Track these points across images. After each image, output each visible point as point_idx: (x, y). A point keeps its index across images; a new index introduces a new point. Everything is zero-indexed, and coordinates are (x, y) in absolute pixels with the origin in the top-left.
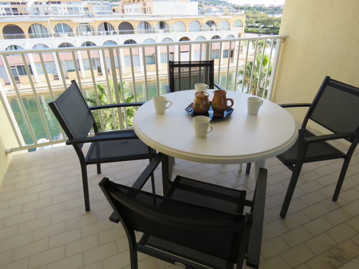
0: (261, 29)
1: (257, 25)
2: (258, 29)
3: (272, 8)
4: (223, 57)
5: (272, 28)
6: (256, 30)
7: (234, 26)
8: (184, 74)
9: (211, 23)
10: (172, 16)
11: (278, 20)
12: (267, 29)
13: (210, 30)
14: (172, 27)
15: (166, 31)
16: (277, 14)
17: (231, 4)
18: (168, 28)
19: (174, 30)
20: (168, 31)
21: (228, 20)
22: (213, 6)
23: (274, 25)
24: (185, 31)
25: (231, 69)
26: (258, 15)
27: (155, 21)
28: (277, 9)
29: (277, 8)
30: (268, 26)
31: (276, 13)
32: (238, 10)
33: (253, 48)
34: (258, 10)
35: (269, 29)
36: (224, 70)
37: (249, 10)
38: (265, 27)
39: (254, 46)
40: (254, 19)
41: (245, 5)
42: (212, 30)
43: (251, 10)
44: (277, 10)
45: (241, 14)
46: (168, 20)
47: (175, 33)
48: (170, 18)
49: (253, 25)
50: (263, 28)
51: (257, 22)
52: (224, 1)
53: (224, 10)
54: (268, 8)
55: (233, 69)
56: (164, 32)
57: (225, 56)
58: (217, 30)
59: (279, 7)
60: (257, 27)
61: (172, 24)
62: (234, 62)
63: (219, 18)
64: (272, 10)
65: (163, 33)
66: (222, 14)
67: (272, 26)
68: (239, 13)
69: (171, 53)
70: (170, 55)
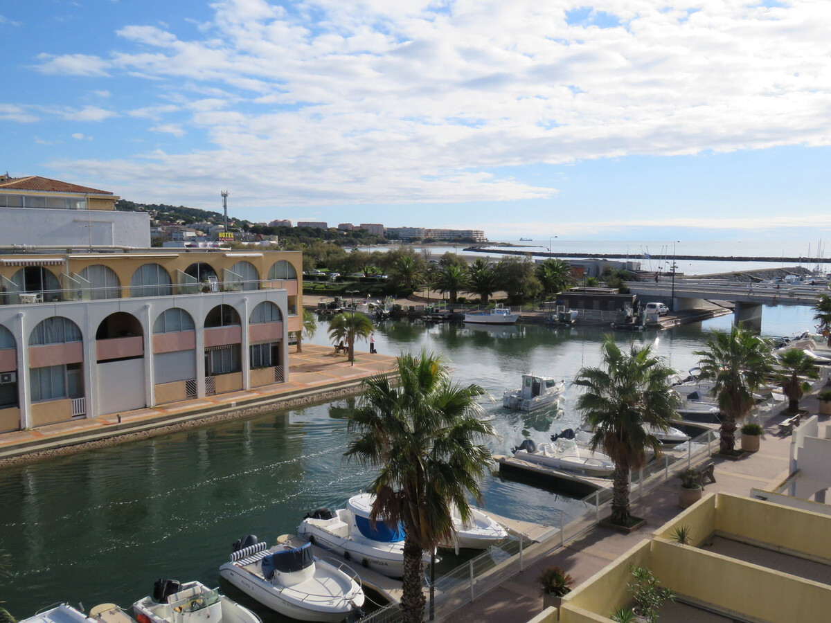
0: (337, 284)
1: (321, 272)
2: (327, 282)
3: (346, 230)
4: (252, 368)
5: (362, 279)
6: (322, 286)
7: (272, 277)
8: (125, 434)
9: (201, 271)
10: (69, 251)
11: (375, 260)
12: (352, 282)
13: (201, 290)
14: (73, 284)
15: (49, 297)
16: (363, 245)
17: (234, 219)
18: (59, 287)
19: (80, 295)
20: (59, 298)
21: (253, 263)
22: (183, 224)
23: (366, 273)
24: (120, 296)
25: (282, 401)
26: (319, 248)
27: (9, 265)
28: (361, 233)
29: (360, 231)
30: (353, 276)
31: (358, 242)
32: (262, 236)
33: (333, 335)
34: (311, 235)
35: (355, 282)
36: (259, 406)
37: (289, 235)
38: (346, 279)
39: (333, 331)
40: (310, 257)
41: (276, 222)
42: (206, 289)
43: (293, 236)
44: (361, 237)
45: (272, 244)
46: (59, 264)
47: (84, 301)
48: (65, 257)
49: (312, 273)
50: (338, 279)
51: (320, 266)
52: (214, 213)
53: (220, 235)
54: (336, 231)
55: (288, 400)
56: (42, 299)
57: (257, 364)
58: (221, 289)
59: (365, 228)
60: (322, 278)
61: (72, 275)
62: (285, 380)
63: (224, 256)
64: (347, 235)
65: (42, 304)
66: (215, 244)
67: (362, 275)
68: (267, 243)
69: (70, 367)
70: (67, 373)
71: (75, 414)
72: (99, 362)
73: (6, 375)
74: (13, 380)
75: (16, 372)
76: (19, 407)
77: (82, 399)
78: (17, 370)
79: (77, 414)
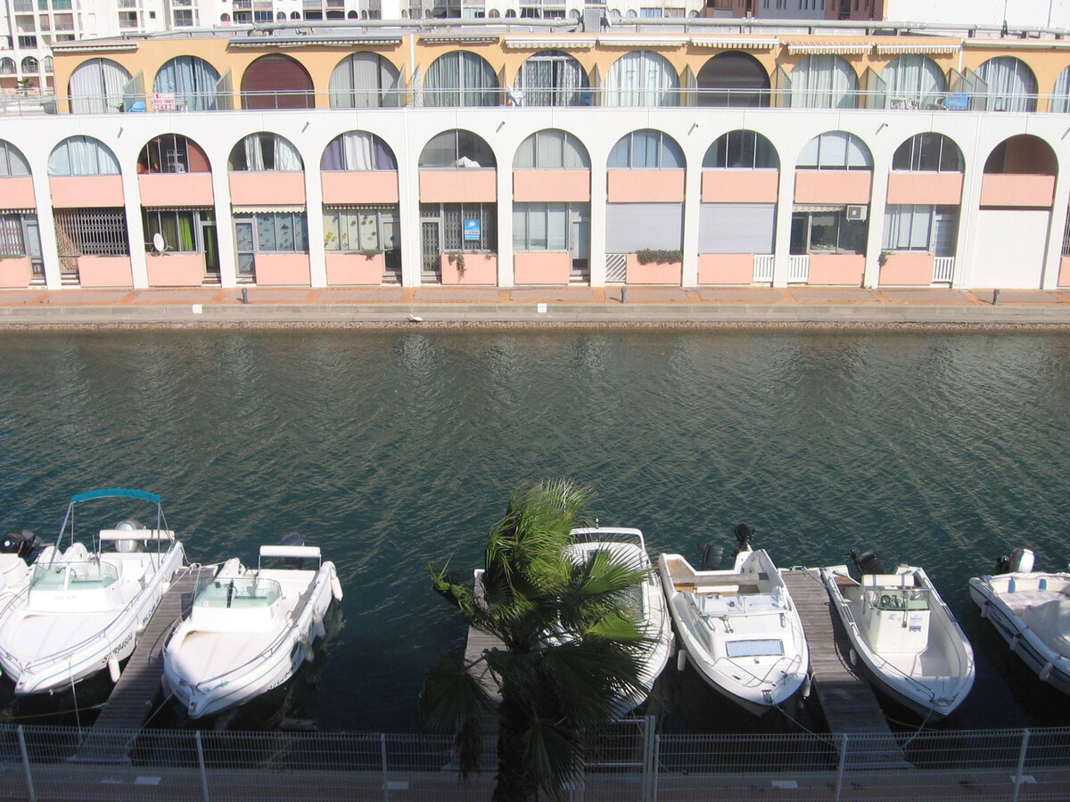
10: (971, 32)
61: (965, 70)
69: (941, 209)
70: (937, 217)
71: (936, 280)
72: (982, 208)
73: (855, 209)
74: (863, 217)
75: (869, 205)
76: (865, 256)
77: (950, 259)
78: (870, 203)
79: (940, 280)
